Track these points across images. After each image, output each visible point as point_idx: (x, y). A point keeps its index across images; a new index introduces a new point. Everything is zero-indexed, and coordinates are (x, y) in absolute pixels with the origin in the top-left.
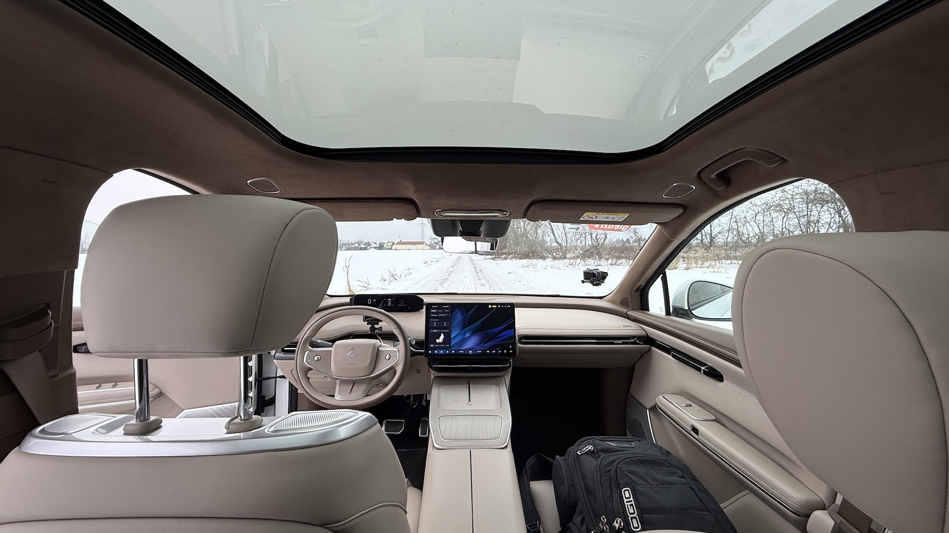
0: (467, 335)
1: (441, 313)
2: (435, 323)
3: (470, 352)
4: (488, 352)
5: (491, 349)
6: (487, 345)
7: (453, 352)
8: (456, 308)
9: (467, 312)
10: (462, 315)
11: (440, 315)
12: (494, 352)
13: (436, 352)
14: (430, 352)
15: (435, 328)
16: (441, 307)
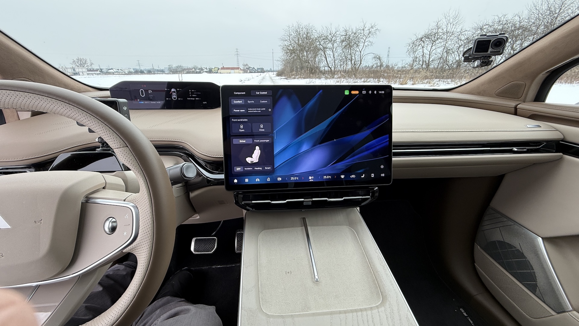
0: (305, 147)
1: (252, 106)
2: (242, 127)
3: (310, 178)
4: (343, 177)
5: (348, 171)
6: (341, 165)
7: (279, 179)
8: (281, 96)
9: (304, 104)
10: (295, 108)
11: (251, 110)
12: (353, 176)
13: (247, 180)
14: (236, 181)
15: (242, 136)
16: (252, 93)
